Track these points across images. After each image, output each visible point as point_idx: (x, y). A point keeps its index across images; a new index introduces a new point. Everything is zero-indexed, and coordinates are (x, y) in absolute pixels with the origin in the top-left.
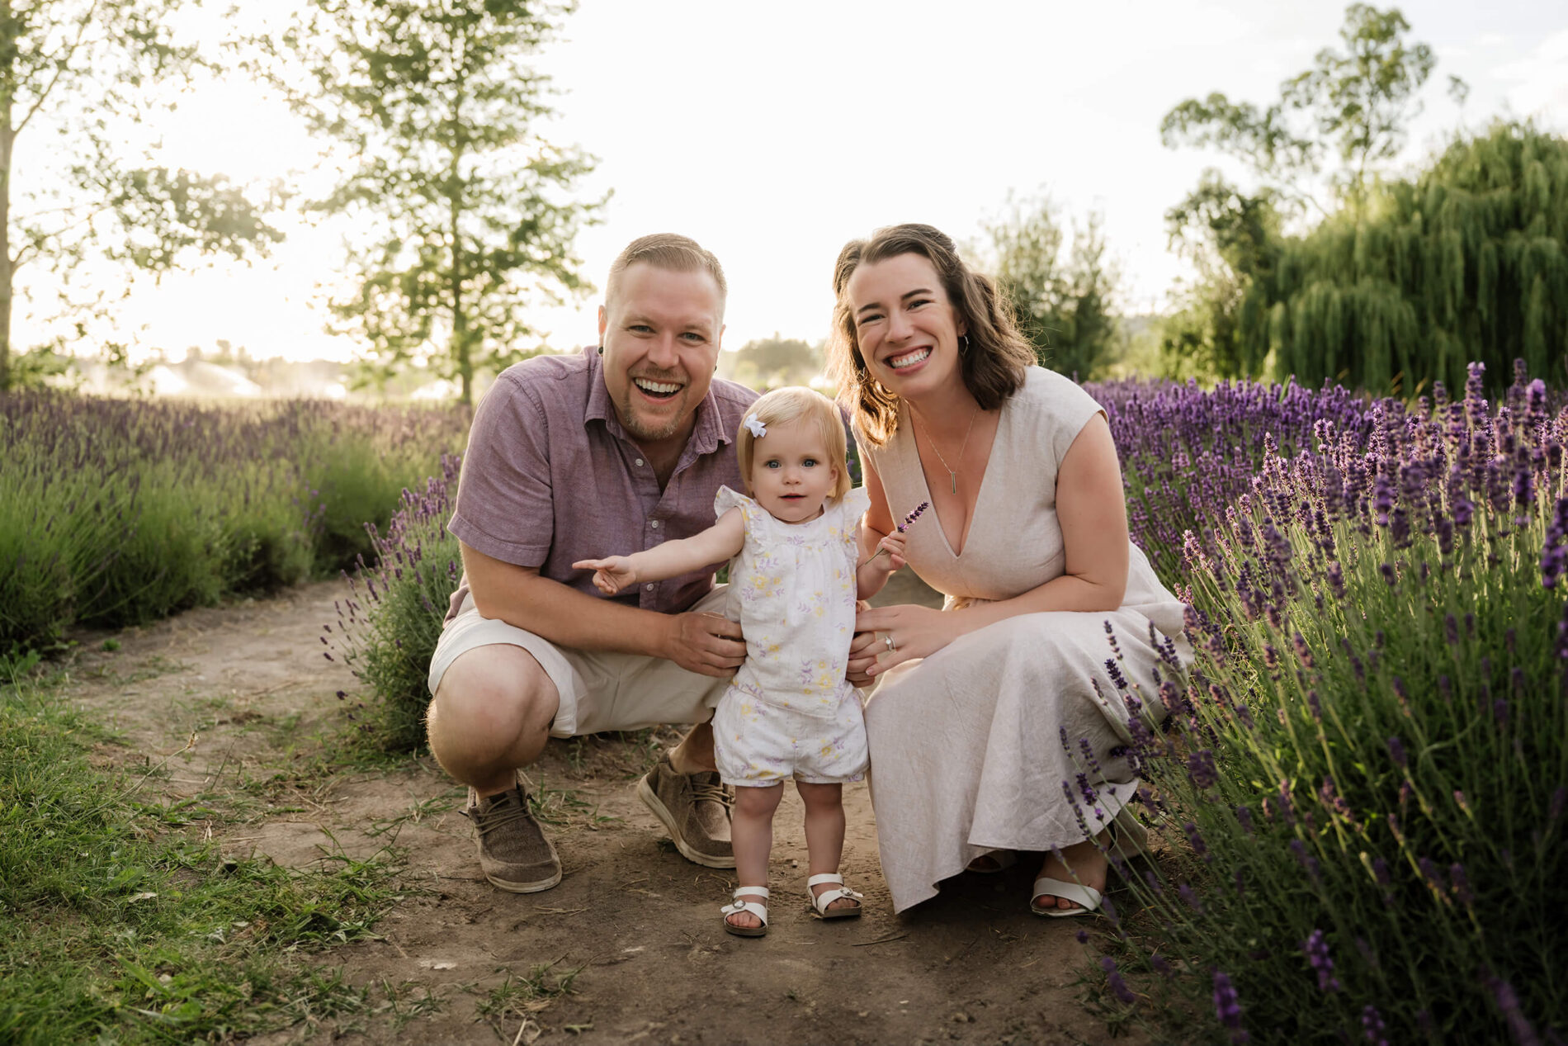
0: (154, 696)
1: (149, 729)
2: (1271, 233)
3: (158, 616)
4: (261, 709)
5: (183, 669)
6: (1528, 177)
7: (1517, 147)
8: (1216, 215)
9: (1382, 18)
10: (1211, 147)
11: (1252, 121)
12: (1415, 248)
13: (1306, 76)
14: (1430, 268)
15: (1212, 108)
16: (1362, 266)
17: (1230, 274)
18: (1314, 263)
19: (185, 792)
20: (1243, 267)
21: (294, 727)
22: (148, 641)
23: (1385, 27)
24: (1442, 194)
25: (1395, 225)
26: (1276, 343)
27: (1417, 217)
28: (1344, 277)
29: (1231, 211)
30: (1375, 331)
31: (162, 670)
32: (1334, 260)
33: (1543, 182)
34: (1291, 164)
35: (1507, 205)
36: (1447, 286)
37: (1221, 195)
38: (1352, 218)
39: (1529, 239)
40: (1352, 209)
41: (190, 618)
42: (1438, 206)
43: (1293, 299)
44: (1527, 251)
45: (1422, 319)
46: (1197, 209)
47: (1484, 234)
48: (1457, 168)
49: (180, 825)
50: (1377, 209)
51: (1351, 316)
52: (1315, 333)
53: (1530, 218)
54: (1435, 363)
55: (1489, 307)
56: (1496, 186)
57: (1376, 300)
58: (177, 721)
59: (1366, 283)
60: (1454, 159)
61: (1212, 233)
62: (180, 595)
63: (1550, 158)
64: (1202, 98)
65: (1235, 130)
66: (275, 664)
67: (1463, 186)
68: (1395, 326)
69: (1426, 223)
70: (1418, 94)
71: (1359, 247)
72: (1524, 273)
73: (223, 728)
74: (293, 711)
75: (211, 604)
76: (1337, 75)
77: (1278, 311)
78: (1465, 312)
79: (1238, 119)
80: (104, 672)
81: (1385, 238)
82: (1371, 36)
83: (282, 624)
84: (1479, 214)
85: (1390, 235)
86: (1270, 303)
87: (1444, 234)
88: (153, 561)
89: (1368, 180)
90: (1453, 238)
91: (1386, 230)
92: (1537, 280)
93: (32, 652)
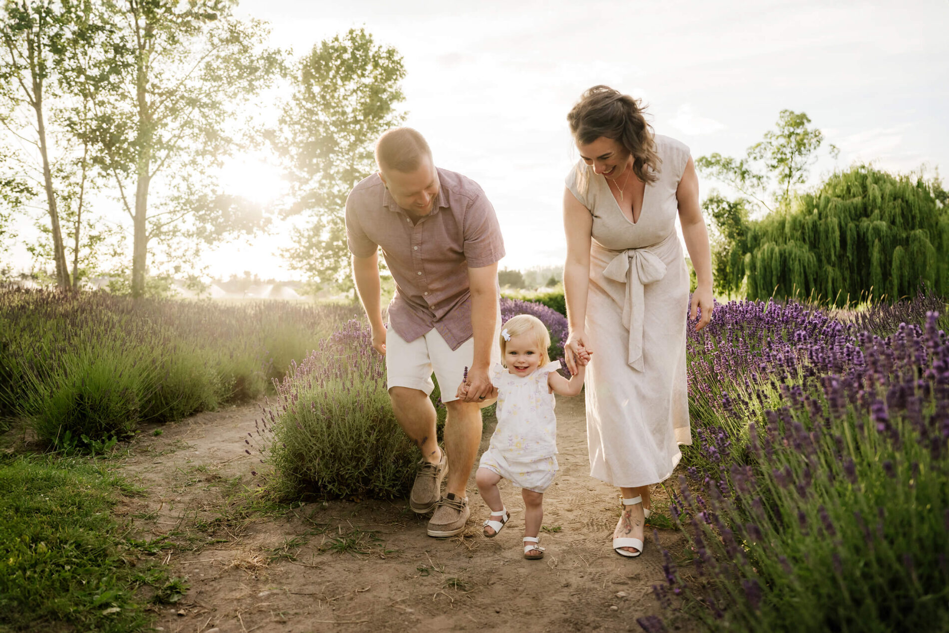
0: (169, 464)
1: (160, 485)
2: (743, 219)
3: (183, 416)
4: (222, 473)
5: (189, 447)
6: (870, 192)
7: (865, 177)
8: (716, 211)
9: (797, 116)
10: (714, 178)
11: (733, 166)
12: (815, 225)
13: (758, 145)
14: (823, 236)
15: (713, 160)
16: (789, 235)
17: (723, 239)
18: (765, 234)
19: (164, 530)
20: (731, 236)
21: (236, 485)
22: (176, 430)
23: (800, 120)
24: (828, 201)
25: (805, 215)
26: (748, 273)
27: (816, 211)
28: (780, 240)
29: (724, 209)
30: (796, 266)
31: (179, 448)
32: (775, 232)
33: (878, 193)
34: (753, 186)
35: (860, 205)
36: (832, 244)
37: (719, 202)
38: (783, 213)
39: (872, 222)
40: (784, 208)
41: (200, 417)
42: (826, 206)
43: (755, 251)
44: (870, 228)
45: (820, 260)
46: (707, 208)
47: (849, 219)
48: (835, 187)
49: (153, 554)
50: (796, 208)
51: (784, 259)
52: (766, 268)
53: (872, 212)
54: (827, 282)
55: (853, 254)
56: (854, 196)
57: (796, 251)
58: (176, 480)
59: (791, 243)
60: (832, 184)
61: (714, 220)
62: (196, 406)
63: (881, 182)
64: (708, 156)
65: (725, 171)
66: (236, 444)
67: (838, 196)
68: (806, 264)
69: (820, 214)
70: (814, 153)
71: (787, 226)
72: (870, 238)
73: (200, 484)
74: (238, 475)
75: (213, 410)
76: (776, 143)
77: (747, 258)
78: (841, 257)
79: (727, 165)
80: (149, 449)
81: (800, 221)
82: (791, 125)
83: (247, 421)
84: (846, 210)
85: (803, 221)
86: (744, 253)
87: (829, 219)
88: (182, 388)
89: (791, 193)
90: (834, 221)
91: (801, 218)
92: (876, 241)
93: (115, 438)
